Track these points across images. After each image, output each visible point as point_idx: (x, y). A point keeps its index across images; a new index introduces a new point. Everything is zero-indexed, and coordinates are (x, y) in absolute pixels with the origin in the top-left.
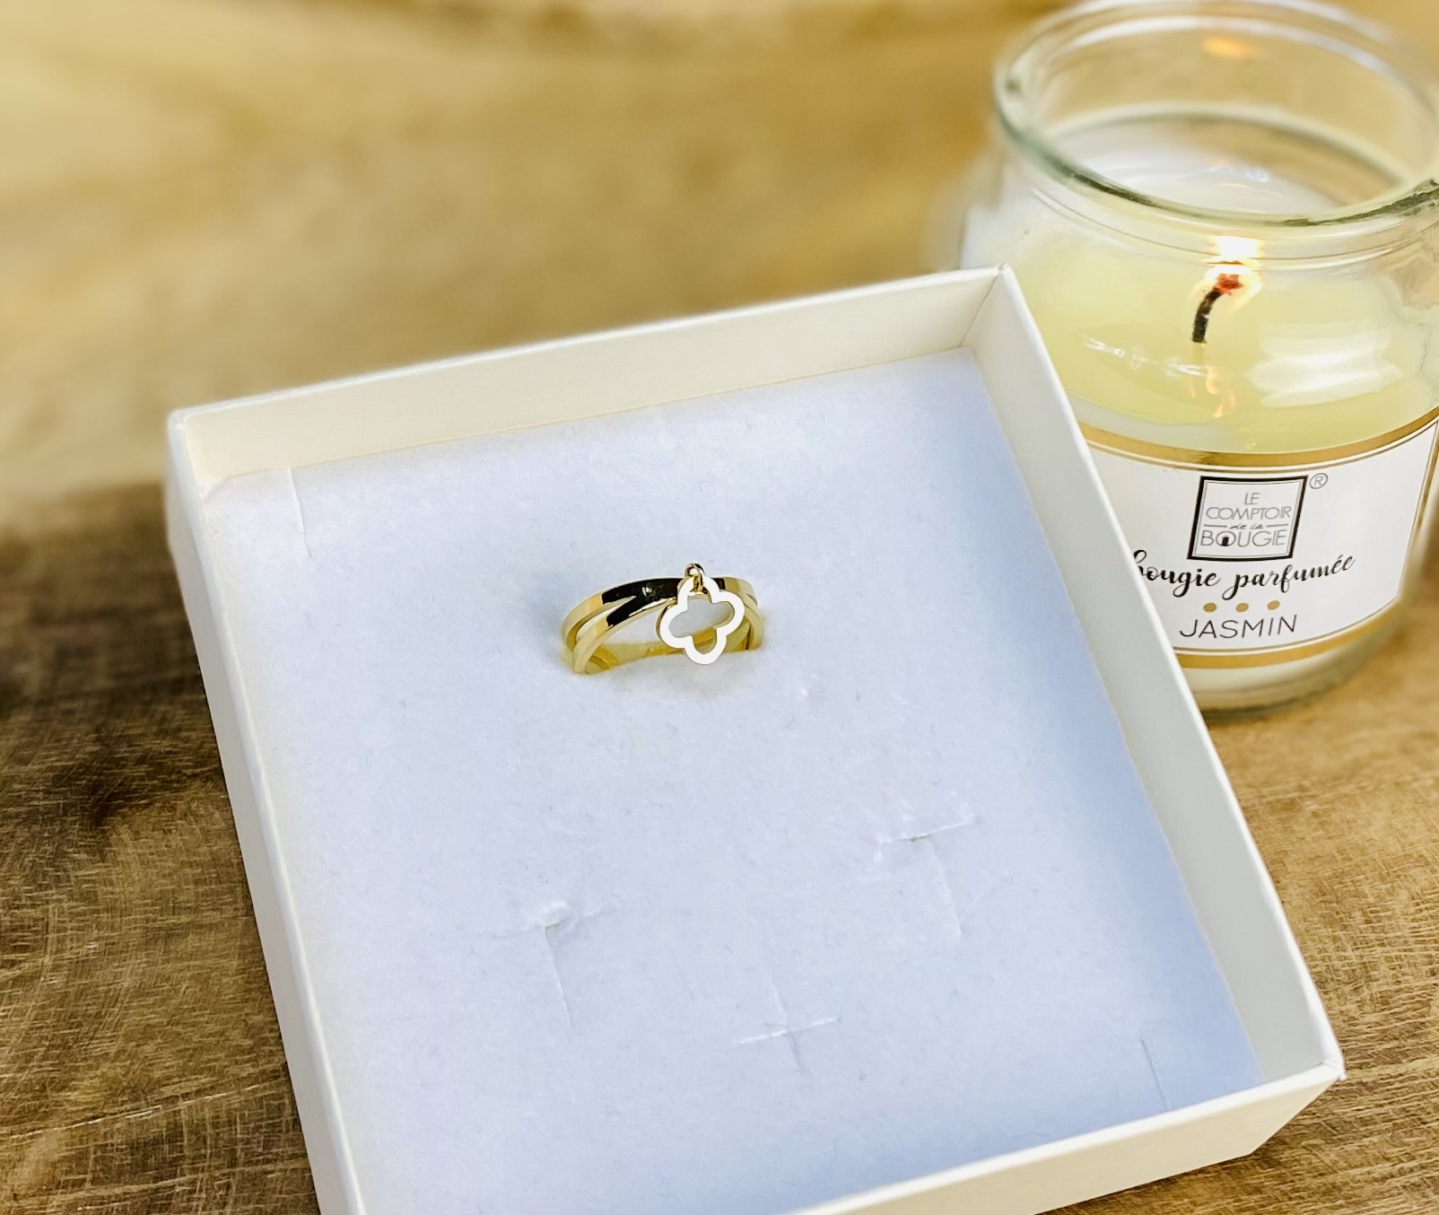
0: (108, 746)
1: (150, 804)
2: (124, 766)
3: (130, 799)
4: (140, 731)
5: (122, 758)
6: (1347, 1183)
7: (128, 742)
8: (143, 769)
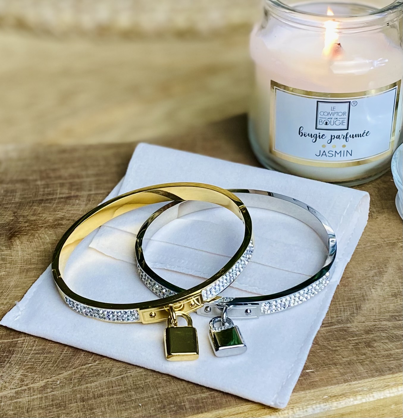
0: (17, 218)
1: (27, 234)
2: (20, 223)
3: (21, 233)
4: (27, 214)
5: (20, 221)
6: (395, 354)
7: (23, 216)
8: (26, 224)
